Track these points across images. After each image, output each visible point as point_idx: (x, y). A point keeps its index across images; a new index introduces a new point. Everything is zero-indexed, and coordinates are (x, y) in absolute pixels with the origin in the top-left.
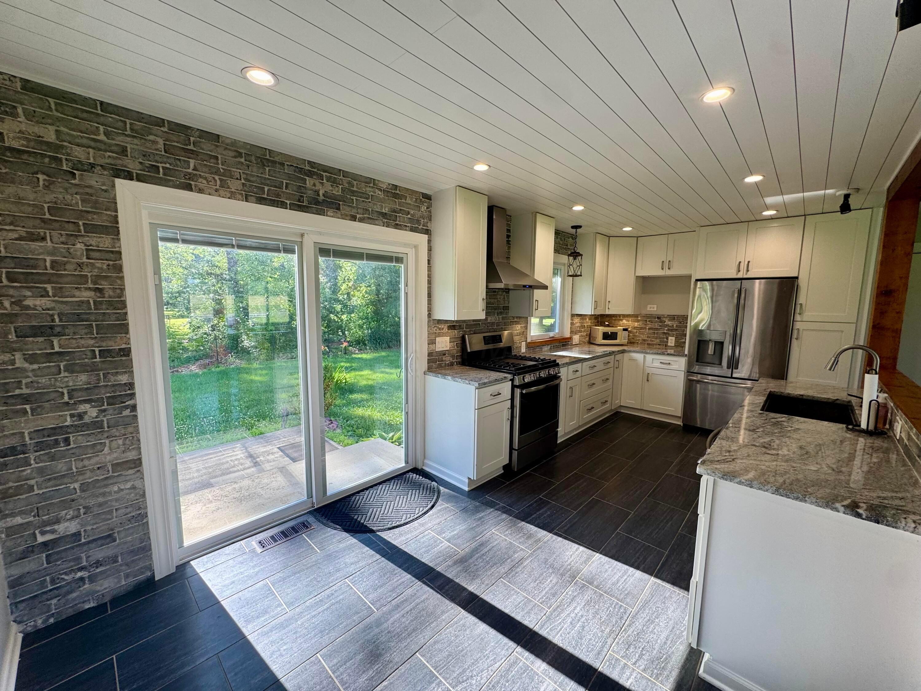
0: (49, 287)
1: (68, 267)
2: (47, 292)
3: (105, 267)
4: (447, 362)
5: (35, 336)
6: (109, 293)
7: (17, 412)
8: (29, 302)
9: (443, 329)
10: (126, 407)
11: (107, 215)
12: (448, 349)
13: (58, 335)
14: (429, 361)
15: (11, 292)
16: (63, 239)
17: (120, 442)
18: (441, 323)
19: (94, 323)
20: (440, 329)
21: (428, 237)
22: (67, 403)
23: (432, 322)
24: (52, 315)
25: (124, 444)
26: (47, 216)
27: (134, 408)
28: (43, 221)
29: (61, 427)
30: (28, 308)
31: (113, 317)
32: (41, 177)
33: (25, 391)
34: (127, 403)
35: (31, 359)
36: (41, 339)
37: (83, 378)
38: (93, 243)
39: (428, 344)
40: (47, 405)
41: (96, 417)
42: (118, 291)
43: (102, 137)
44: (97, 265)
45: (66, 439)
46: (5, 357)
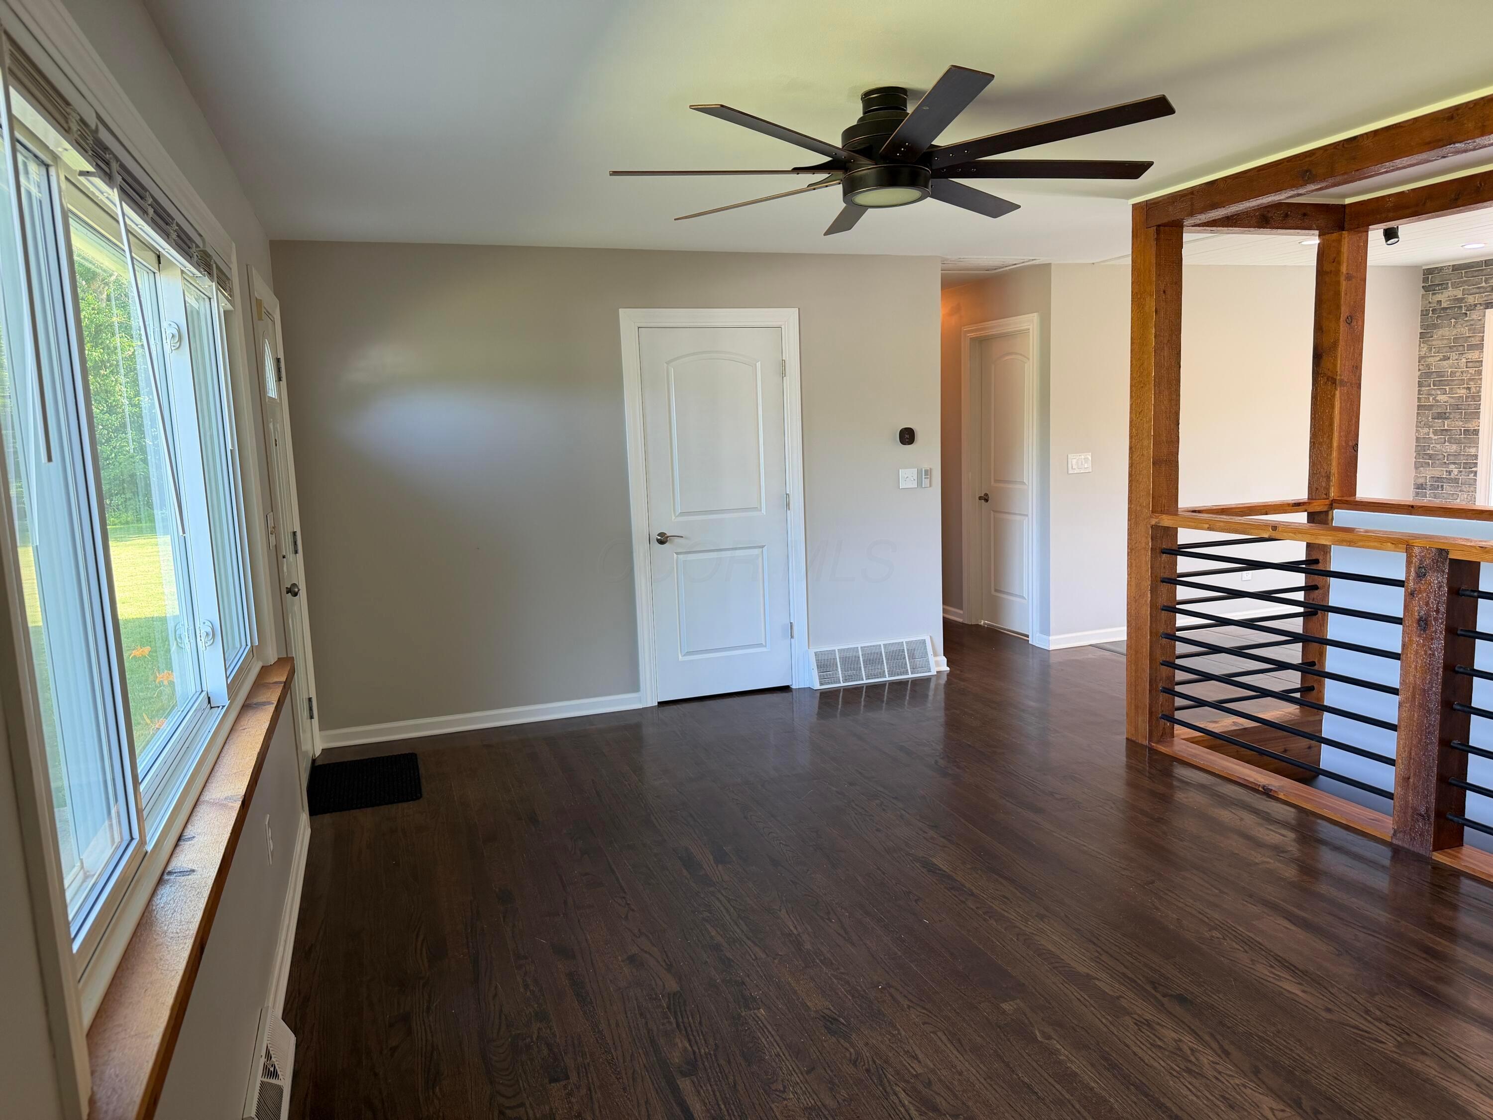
0: (1447, 388)
1: (1458, 374)
2: (1446, 391)
3: (1473, 372)
5: (1438, 419)
6: (1473, 390)
7: (1426, 463)
8: (1438, 398)
10: (1472, 472)
11: (1479, 336)
13: (1446, 419)
15: (1433, 392)
16: (1457, 357)
17: (1466, 496)
19: (1463, 411)
22: (1445, 463)
24: (1447, 406)
25: (1467, 499)
26: (1452, 344)
27: (1475, 473)
28: (1450, 347)
29: (1441, 478)
30: (1437, 401)
31: (1473, 407)
32: (1453, 320)
33: (1431, 452)
34: (1473, 469)
35: (1435, 432)
36: (1440, 421)
37: (1454, 447)
38: (1470, 357)
40: (1437, 462)
41: (1457, 475)
42: (1478, 388)
43: (1484, 284)
44: (1470, 371)
45: (1442, 486)
46: (1426, 430)
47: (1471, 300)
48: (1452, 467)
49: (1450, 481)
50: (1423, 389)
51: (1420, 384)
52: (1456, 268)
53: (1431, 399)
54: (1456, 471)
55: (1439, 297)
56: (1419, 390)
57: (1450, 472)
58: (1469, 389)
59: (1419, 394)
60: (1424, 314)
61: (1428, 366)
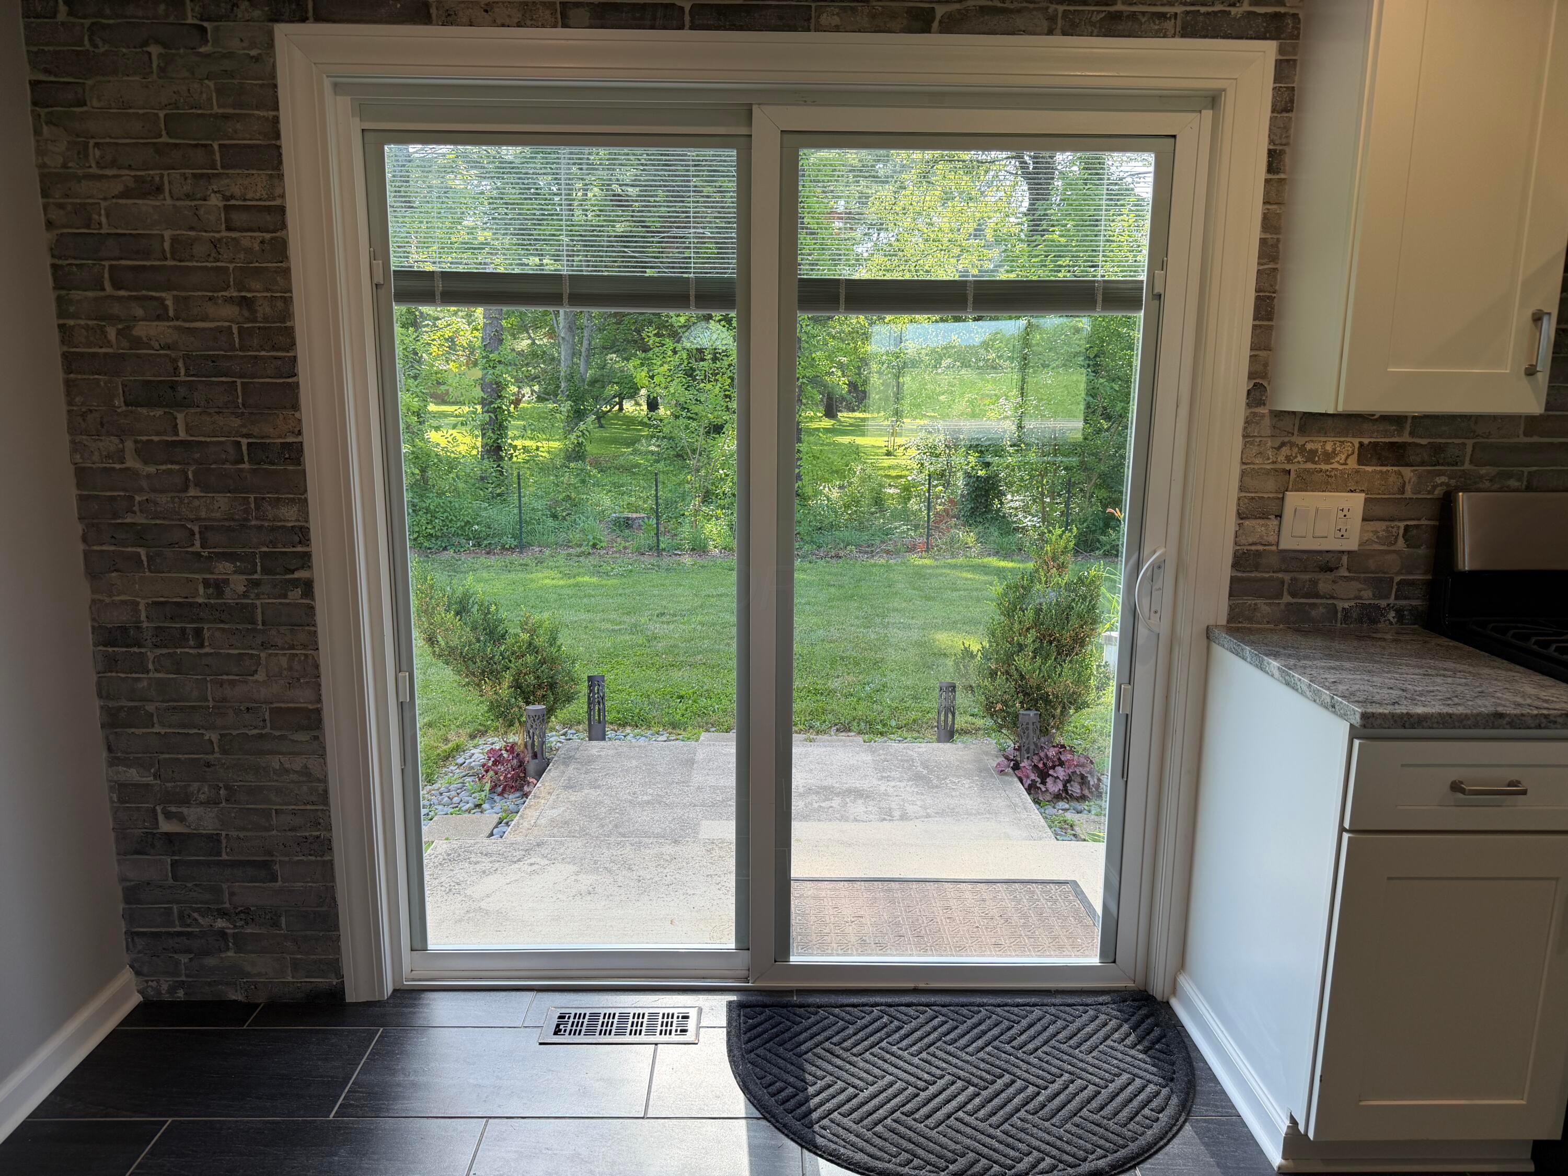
2: (166, 308)
4: (1341, 605)
5: (149, 404)
6: (263, 309)
9: (1328, 457)
10: (296, 584)
12: (1352, 544)
14: (1237, 588)
15: (116, 309)
17: (284, 662)
18: (1323, 432)
19: (239, 381)
20: (1311, 456)
21: (1281, 51)
23: (1267, 421)
24: (174, 361)
25: (290, 668)
26: (165, 139)
27: (308, 587)
28: (157, 149)
29: (191, 605)
30: (137, 343)
34: (297, 575)
35: (145, 452)
39: (1241, 516)
41: (245, 595)
44: (245, 243)
45: (198, 633)
46: (110, 443)
48: (224, 568)
49: (222, 613)
50: (76, 295)
51: (61, 279)
53: (112, 333)
56: (59, 299)
58: (246, 303)
59: (61, 314)
61: (83, 213)
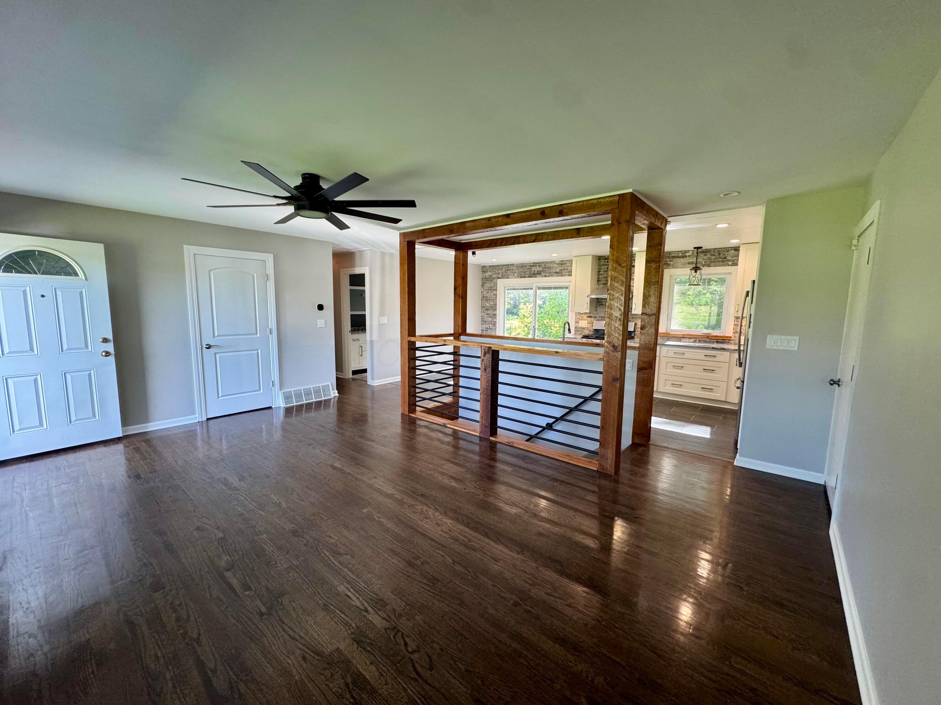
0: (488, 301)
1: (491, 298)
5: (486, 310)
7: (483, 323)
9: (584, 317)
11: (496, 287)
13: (488, 310)
15: (485, 302)
16: (491, 293)
18: (583, 314)
19: (493, 308)
22: (488, 323)
26: (490, 289)
27: (496, 326)
30: (486, 305)
31: (495, 307)
32: (489, 282)
33: (485, 320)
34: (495, 324)
37: (491, 319)
38: (494, 293)
39: (575, 323)
40: (486, 323)
42: (496, 302)
43: (497, 272)
44: (494, 297)
46: (483, 313)
47: (494, 276)
48: (490, 325)
49: (490, 329)
51: (482, 300)
52: (490, 266)
53: (484, 304)
54: (491, 326)
55: (486, 274)
57: (490, 326)
58: (494, 302)
59: (481, 303)
60: (482, 279)
61: (484, 295)
